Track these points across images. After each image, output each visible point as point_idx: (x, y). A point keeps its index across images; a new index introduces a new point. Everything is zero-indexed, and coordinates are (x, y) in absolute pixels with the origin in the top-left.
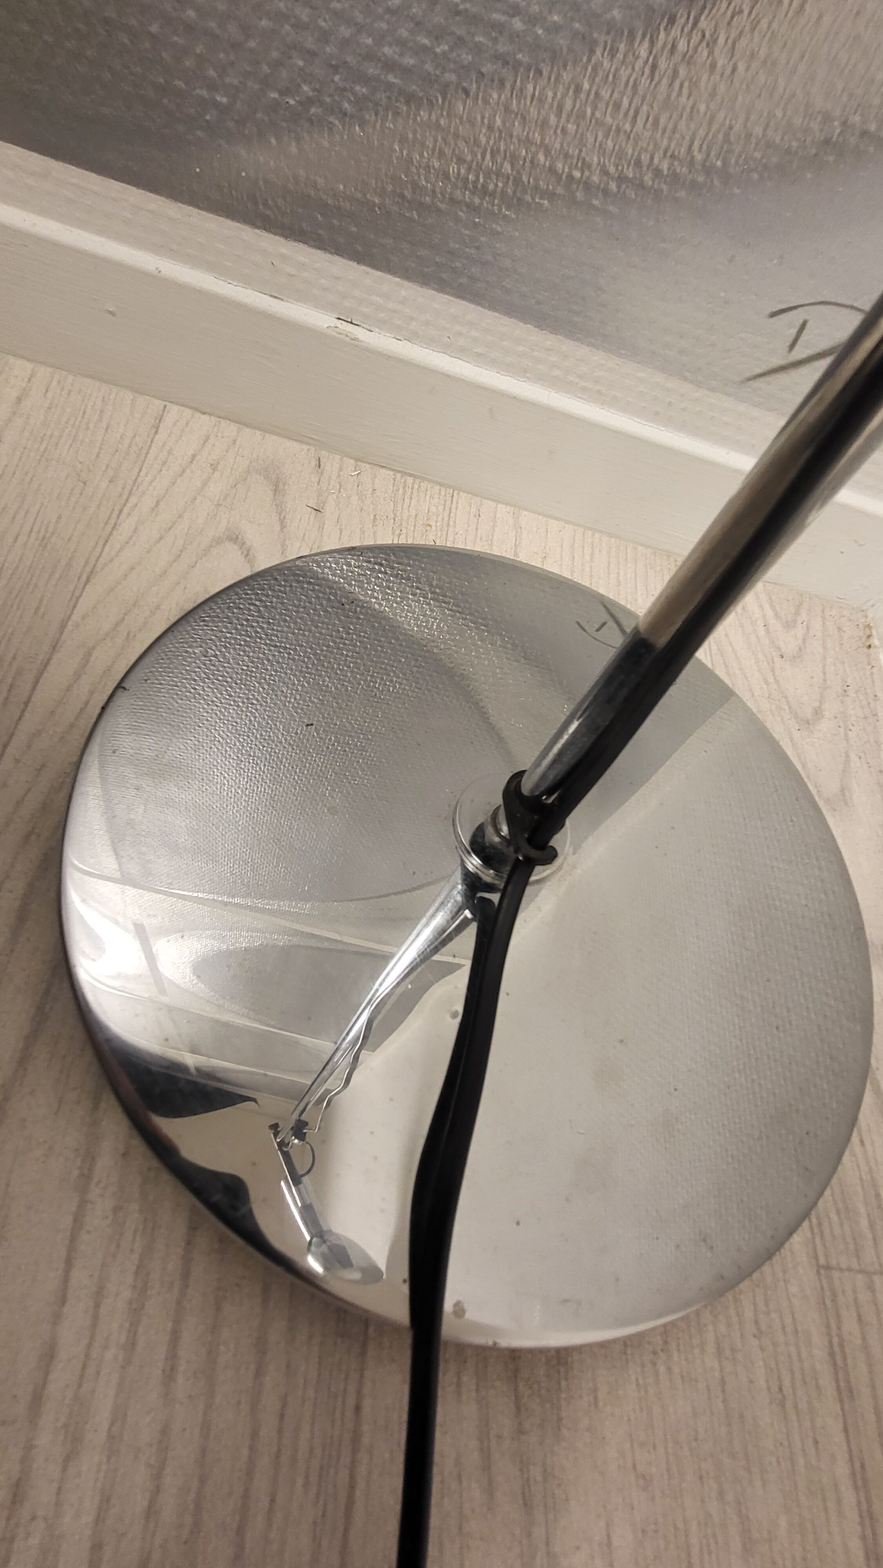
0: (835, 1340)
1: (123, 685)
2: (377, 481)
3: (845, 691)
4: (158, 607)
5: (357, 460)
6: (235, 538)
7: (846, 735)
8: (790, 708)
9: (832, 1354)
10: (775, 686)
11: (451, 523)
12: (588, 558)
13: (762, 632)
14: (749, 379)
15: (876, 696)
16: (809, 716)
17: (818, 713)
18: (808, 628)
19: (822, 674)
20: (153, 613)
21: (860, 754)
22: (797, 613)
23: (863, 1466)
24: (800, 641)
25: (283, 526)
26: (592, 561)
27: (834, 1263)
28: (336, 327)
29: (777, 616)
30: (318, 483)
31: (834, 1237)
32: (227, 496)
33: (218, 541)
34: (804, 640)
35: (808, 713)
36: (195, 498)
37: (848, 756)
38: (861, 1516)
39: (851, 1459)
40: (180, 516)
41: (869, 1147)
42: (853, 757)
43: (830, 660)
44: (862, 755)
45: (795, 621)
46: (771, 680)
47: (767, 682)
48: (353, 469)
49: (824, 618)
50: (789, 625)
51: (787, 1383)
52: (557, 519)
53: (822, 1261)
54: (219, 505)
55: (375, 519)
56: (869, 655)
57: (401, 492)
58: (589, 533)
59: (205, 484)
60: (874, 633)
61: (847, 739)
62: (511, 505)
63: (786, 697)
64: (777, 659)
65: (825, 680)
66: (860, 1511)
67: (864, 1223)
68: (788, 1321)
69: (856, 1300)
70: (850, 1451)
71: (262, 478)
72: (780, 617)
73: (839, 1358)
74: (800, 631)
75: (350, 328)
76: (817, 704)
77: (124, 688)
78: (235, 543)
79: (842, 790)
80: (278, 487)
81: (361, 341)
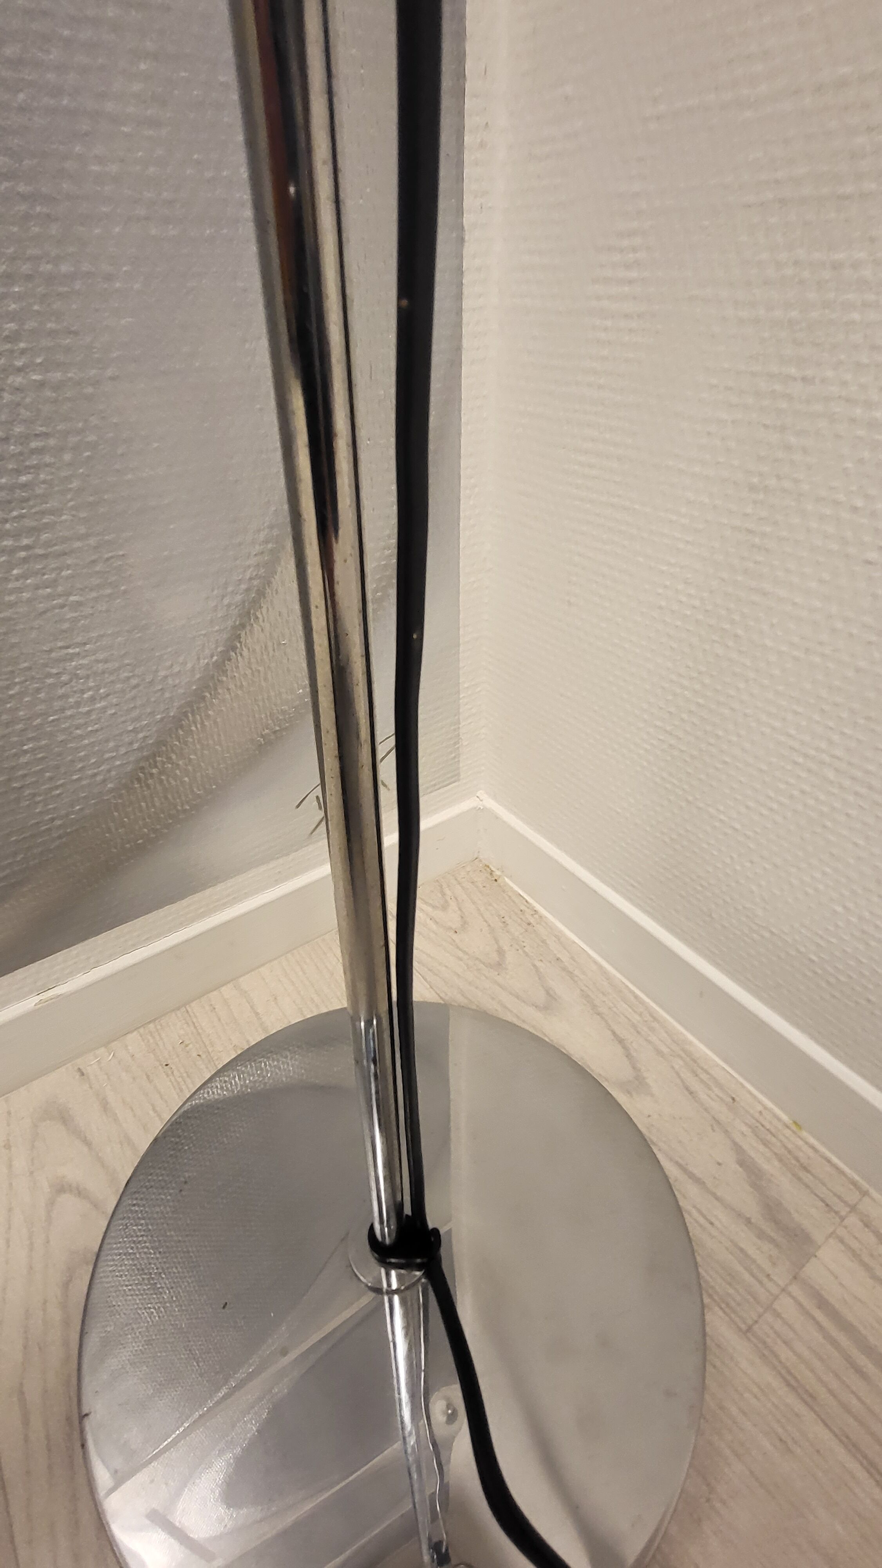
0: (783, 1372)
1: (85, 1411)
2: (130, 1048)
3: (504, 922)
4: (45, 1302)
5: (106, 1045)
6: (61, 1188)
7: (524, 952)
8: (484, 964)
9: (788, 1384)
10: (466, 957)
11: (200, 1031)
12: (301, 973)
13: (434, 927)
14: (312, 833)
15: (521, 911)
16: (498, 959)
17: (501, 952)
18: (456, 899)
19: (485, 923)
20: (44, 1310)
21: (539, 959)
22: (444, 894)
23: (847, 1437)
24: (459, 912)
25: (87, 1143)
26: (304, 973)
27: (750, 1322)
28: (41, 1000)
29: (434, 907)
30: (91, 1088)
31: (739, 1304)
32: (32, 1160)
33: (51, 1203)
34: (460, 909)
35: (495, 957)
36: (11, 1184)
37: (534, 966)
38: (868, 1472)
39: (841, 1441)
40: (10, 1210)
41: (716, 1223)
42: (538, 964)
43: (482, 909)
44: (541, 958)
45: (446, 901)
46: (460, 954)
47: (460, 959)
48: (107, 1054)
49: (459, 883)
50: (445, 907)
51: (780, 1430)
52: (263, 965)
53: (744, 1327)
54: (32, 1173)
55: (148, 1077)
56: (500, 886)
57: (151, 1041)
58: (289, 955)
59: (10, 1166)
60: (493, 869)
61: (527, 955)
62: (229, 982)
63: (477, 959)
64: (455, 936)
65: (489, 926)
66: (865, 1468)
67: (747, 1276)
68: (755, 1390)
69: (776, 1332)
70: (836, 1436)
71: (48, 1122)
72: (437, 907)
73: (793, 1382)
74: (453, 904)
75: (50, 993)
76: (496, 946)
77: (87, 1415)
78: (65, 1192)
79: (548, 993)
80: (64, 1117)
81: (65, 993)
